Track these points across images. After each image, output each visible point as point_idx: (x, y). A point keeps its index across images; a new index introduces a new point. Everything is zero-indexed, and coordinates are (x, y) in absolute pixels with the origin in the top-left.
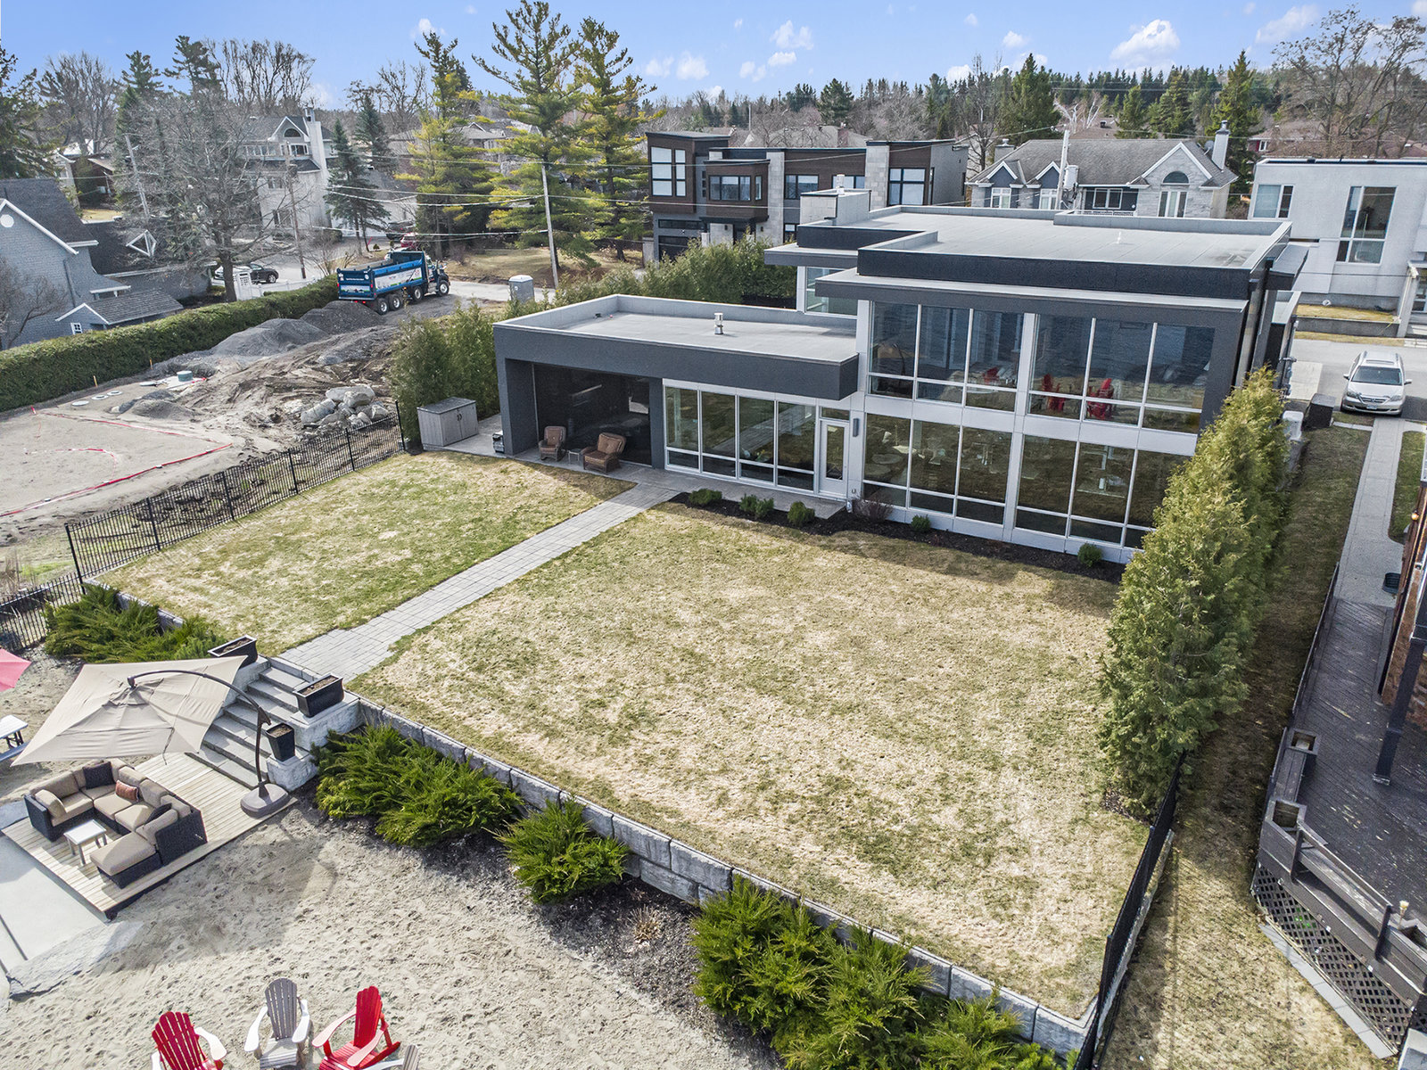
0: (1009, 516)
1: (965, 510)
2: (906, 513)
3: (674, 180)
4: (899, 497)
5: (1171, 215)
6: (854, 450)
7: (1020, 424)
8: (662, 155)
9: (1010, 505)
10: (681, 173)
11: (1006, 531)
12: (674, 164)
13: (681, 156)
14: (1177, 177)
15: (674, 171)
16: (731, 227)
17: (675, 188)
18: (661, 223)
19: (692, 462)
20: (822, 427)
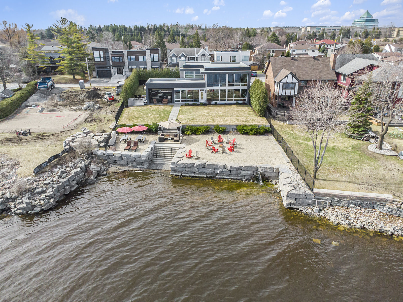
0: (226, 100)
1: (221, 100)
2: (213, 102)
3: (100, 58)
4: (212, 100)
5: (203, 61)
6: (205, 95)
7: (227, 88)
8: (95, 52)
9: (227, 99)
10: (102, 56)
11: (226, 102)
12: (100, 54)
13: (101, 52)
14: (203, 55)
15: (100, 56)
16: (116, 67)
17: (101, 60)
18: (98, 68)
19: (179, 101)
20: (200, 92)
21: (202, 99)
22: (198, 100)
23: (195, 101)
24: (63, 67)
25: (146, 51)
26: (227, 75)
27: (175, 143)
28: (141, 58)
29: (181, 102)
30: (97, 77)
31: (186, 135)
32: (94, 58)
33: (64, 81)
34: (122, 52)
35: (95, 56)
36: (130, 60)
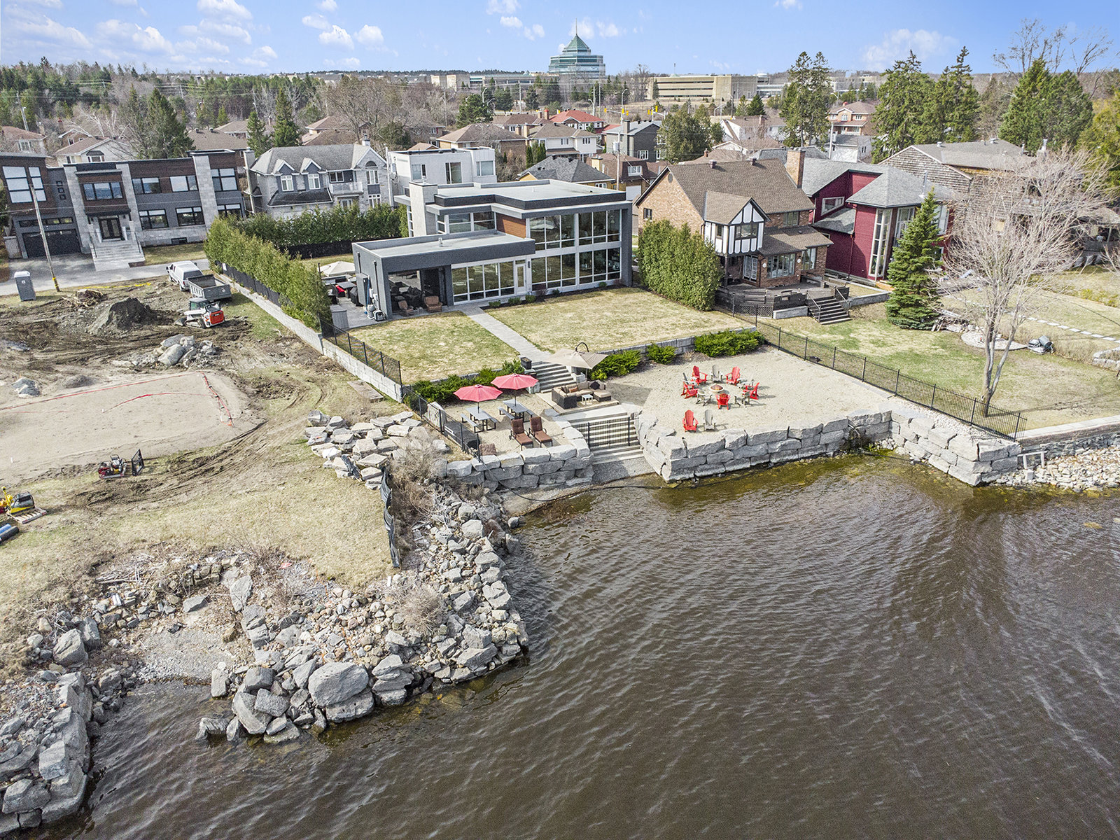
0: (577, 281)
1: (566, 284)
2: (549, 291)
3: (32, 190)
4: (545, 286)
6: (528, 273)
7: (577, 249)
8: (11, 172)
9: (578, 277)
10: (37, 184)
12: (29, 178)
13: (34, 171)
14: (371, 164)
15: (30, 183)
16: (96, 219)
18: (24, 224)
19: (465, 298)
20: (516, 267)
21: (521, 284)
22: (512, 291)
23: (504, 293)
25: (197, 159)
26: (577, 216)
28: (179, 183)
29: (469, 301)
30: (25, 254)
32: (8, 191)
34: (112, 165)
35: (12, 185)
36: (140, 190)
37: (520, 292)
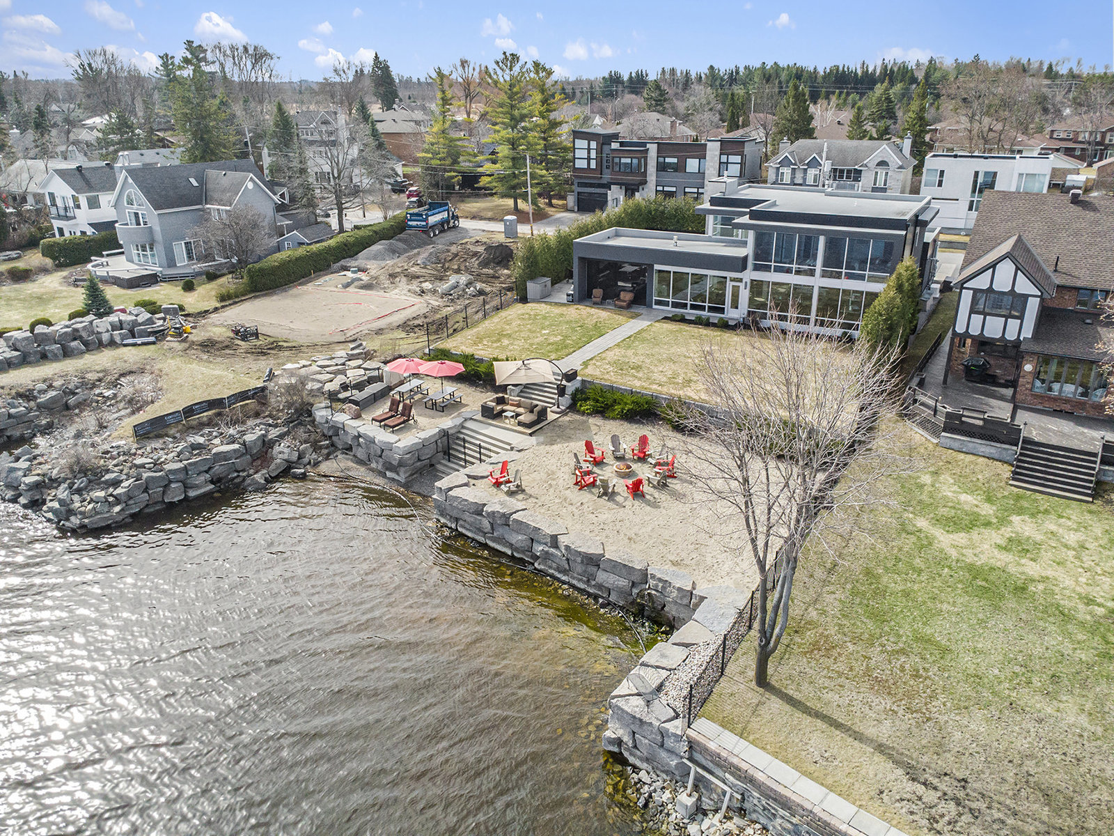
0: (812, 321)
1: (794, 320)
2: (767, 322)
3: (589, 159)
4: (764, 316)
6: (744, 295)
7: (818, 282)
8: (581, 143)
9: (813, 316)
10: (593, 154)
11: (811, 328)
12: (589, 150)
13: (593, 145)
14: (883, 163)
15: (589, 153)
16: (623, 187)
17: (589, 164)
18: (580, 185)
19: (666, 304)
20: (729, 286)
21: (735, 305)
22: (722, 310)
23: (711, 309)
24: (489, 179)
25: (709, 144)
26: (822, 240)
27: (516, 431)
28: (692, 165)
29: (669, 308)
30: (576, 209)
31: (578, 412)
32: (575, 158)
33: (490, 214)
34: (644, 144)
35: (578, 154)
36: (662, 167)
37: (732, 314)
